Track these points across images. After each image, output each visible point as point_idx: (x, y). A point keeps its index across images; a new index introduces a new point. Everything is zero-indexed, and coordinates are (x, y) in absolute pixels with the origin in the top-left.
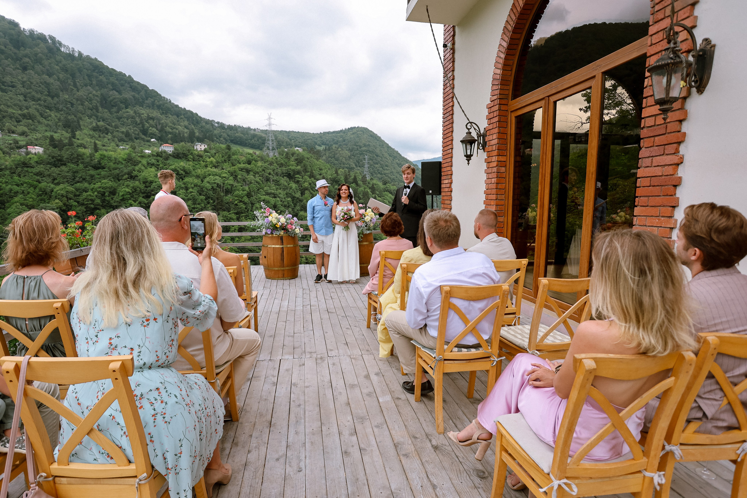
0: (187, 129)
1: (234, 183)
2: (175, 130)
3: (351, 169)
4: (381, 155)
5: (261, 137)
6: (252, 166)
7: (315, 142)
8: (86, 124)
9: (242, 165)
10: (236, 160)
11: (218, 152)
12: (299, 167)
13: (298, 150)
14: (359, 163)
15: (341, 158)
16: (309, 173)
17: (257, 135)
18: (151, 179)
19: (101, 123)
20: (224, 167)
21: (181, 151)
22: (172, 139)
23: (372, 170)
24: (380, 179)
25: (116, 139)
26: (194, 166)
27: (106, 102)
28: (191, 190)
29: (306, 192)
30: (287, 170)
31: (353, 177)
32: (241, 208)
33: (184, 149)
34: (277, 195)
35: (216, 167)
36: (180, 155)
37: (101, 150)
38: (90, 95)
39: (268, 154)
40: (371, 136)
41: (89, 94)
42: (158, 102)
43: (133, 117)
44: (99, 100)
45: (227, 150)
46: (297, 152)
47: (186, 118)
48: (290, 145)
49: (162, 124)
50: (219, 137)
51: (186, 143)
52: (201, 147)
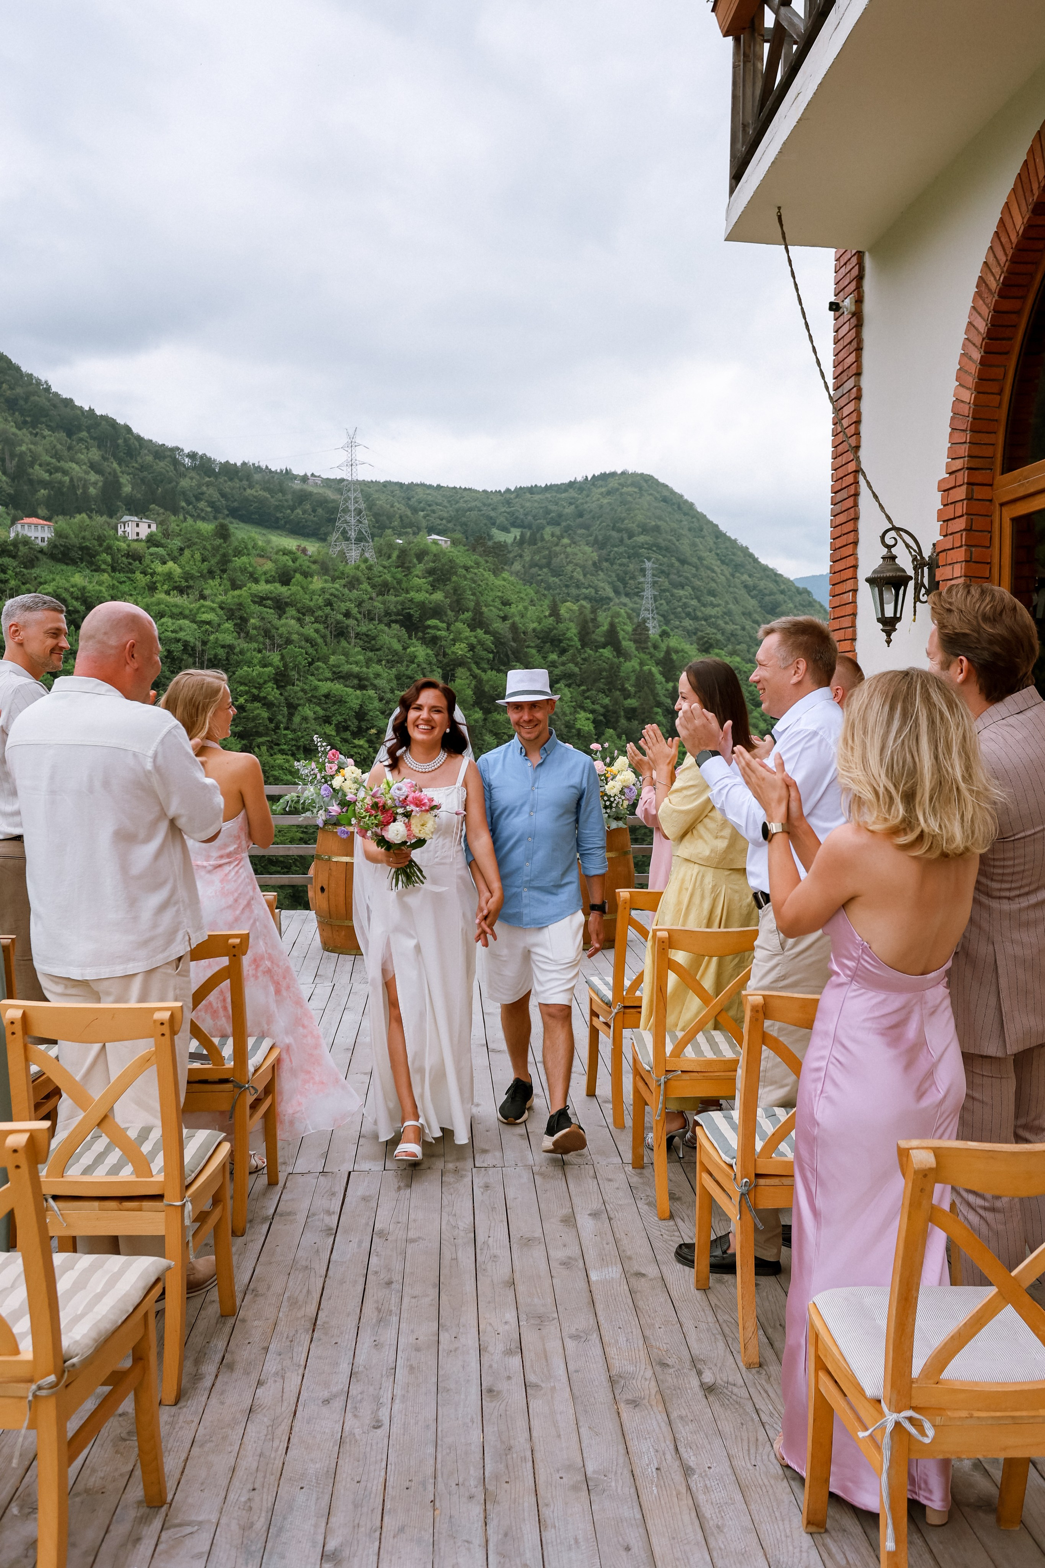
0: (99, 472)
1: (236, 643)
2: (59, 475)
3: (599, 602)
4: (695, 560)
5: (323, 502)
6: (294, 588)
7: (490, 518)
9: (263, 588)
10: (243, 570)
11: (190, 544)
12: (438, 596)
13: (435, 542)
14: (625, 584)
15: (570, 568)
16: (468, 615)
17: (311, 494)
20: (207, 592)
21: (75, 541)
22: (49, 504)
23: (665, 607)
24: (690, 634)
26: (113, 587)
29: (461, 672)
30: (403, 603)
31: (605, 627)
32: (254, 719)
33: (87, 534)
34: (367, 679)
35: (181, 591)
36: (75, 554)
39: (343, 555)
40: (665, 500)
42: (11, 389)
45: (219, 541)
46: (434, 549)
47: (94, 439)
48: (411, 525)
49: (22, 455)
50: (193, 499)
51: (94, 515)
52: (137, 530)
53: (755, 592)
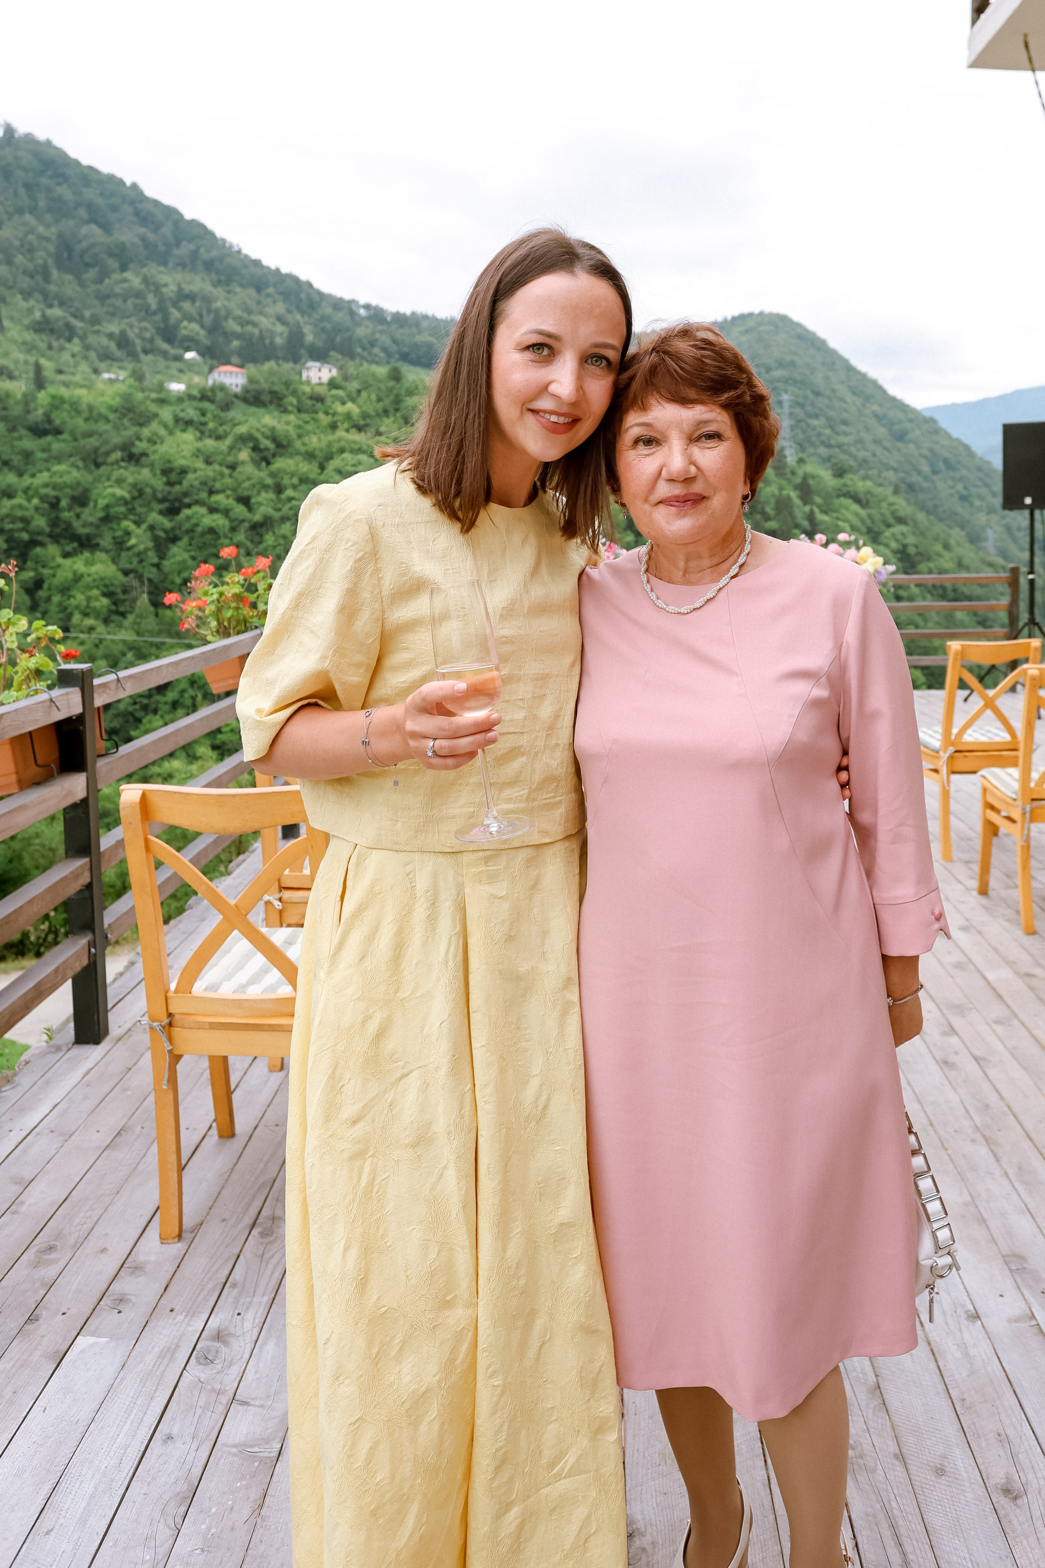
0: (283, 323)
2: (249, 328)
4: (828, 392)
8: (16, 315)
11: (366, 386)
18: (183, 462)
19: (56, 312)
20: (382, 429)
21: (265, 386)
22: (240, 353)
23: (801, 436)
24: (825, 460)
25: (93, 355)
26: (299, 427)
27: (70, 257)
28: (290, 492)
33: (275, 379)
35: (360, 429)
36: (266, 398)
37: (52, 383)
38: (31, 237)
40: (800, 337)
41: (26, 234)
42: (207, 252)
43: (139, 295)
44: (52, 249)
45: (392, 383)
47: (281, 294)
49: (217, 311)
50: (368, 346)
51: (281, 362)
52: (319, 374)
53: (883, 422)
